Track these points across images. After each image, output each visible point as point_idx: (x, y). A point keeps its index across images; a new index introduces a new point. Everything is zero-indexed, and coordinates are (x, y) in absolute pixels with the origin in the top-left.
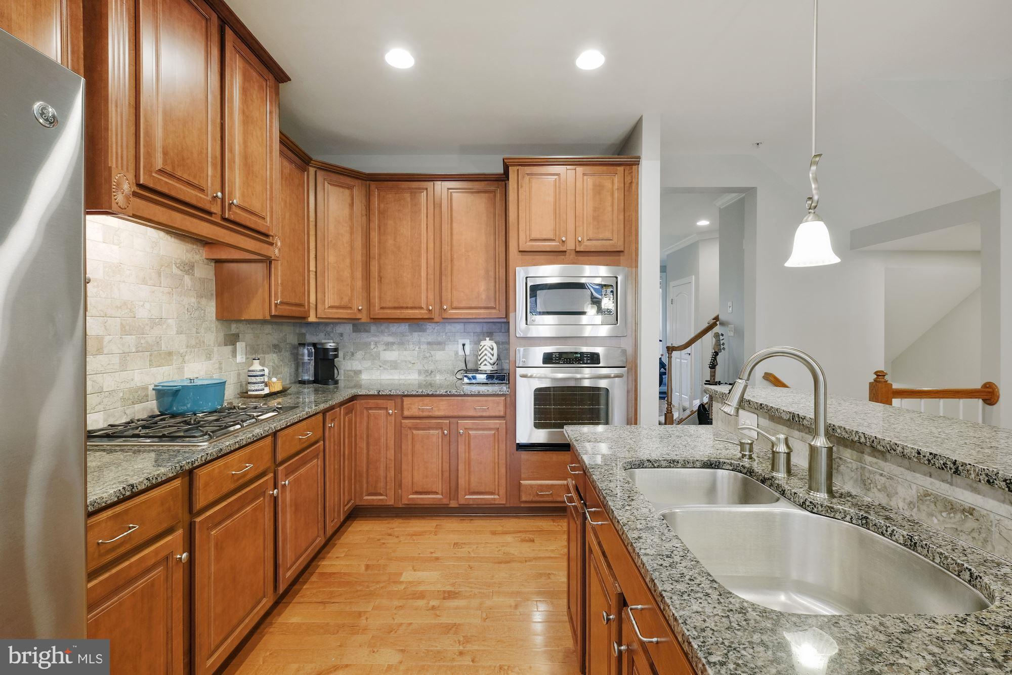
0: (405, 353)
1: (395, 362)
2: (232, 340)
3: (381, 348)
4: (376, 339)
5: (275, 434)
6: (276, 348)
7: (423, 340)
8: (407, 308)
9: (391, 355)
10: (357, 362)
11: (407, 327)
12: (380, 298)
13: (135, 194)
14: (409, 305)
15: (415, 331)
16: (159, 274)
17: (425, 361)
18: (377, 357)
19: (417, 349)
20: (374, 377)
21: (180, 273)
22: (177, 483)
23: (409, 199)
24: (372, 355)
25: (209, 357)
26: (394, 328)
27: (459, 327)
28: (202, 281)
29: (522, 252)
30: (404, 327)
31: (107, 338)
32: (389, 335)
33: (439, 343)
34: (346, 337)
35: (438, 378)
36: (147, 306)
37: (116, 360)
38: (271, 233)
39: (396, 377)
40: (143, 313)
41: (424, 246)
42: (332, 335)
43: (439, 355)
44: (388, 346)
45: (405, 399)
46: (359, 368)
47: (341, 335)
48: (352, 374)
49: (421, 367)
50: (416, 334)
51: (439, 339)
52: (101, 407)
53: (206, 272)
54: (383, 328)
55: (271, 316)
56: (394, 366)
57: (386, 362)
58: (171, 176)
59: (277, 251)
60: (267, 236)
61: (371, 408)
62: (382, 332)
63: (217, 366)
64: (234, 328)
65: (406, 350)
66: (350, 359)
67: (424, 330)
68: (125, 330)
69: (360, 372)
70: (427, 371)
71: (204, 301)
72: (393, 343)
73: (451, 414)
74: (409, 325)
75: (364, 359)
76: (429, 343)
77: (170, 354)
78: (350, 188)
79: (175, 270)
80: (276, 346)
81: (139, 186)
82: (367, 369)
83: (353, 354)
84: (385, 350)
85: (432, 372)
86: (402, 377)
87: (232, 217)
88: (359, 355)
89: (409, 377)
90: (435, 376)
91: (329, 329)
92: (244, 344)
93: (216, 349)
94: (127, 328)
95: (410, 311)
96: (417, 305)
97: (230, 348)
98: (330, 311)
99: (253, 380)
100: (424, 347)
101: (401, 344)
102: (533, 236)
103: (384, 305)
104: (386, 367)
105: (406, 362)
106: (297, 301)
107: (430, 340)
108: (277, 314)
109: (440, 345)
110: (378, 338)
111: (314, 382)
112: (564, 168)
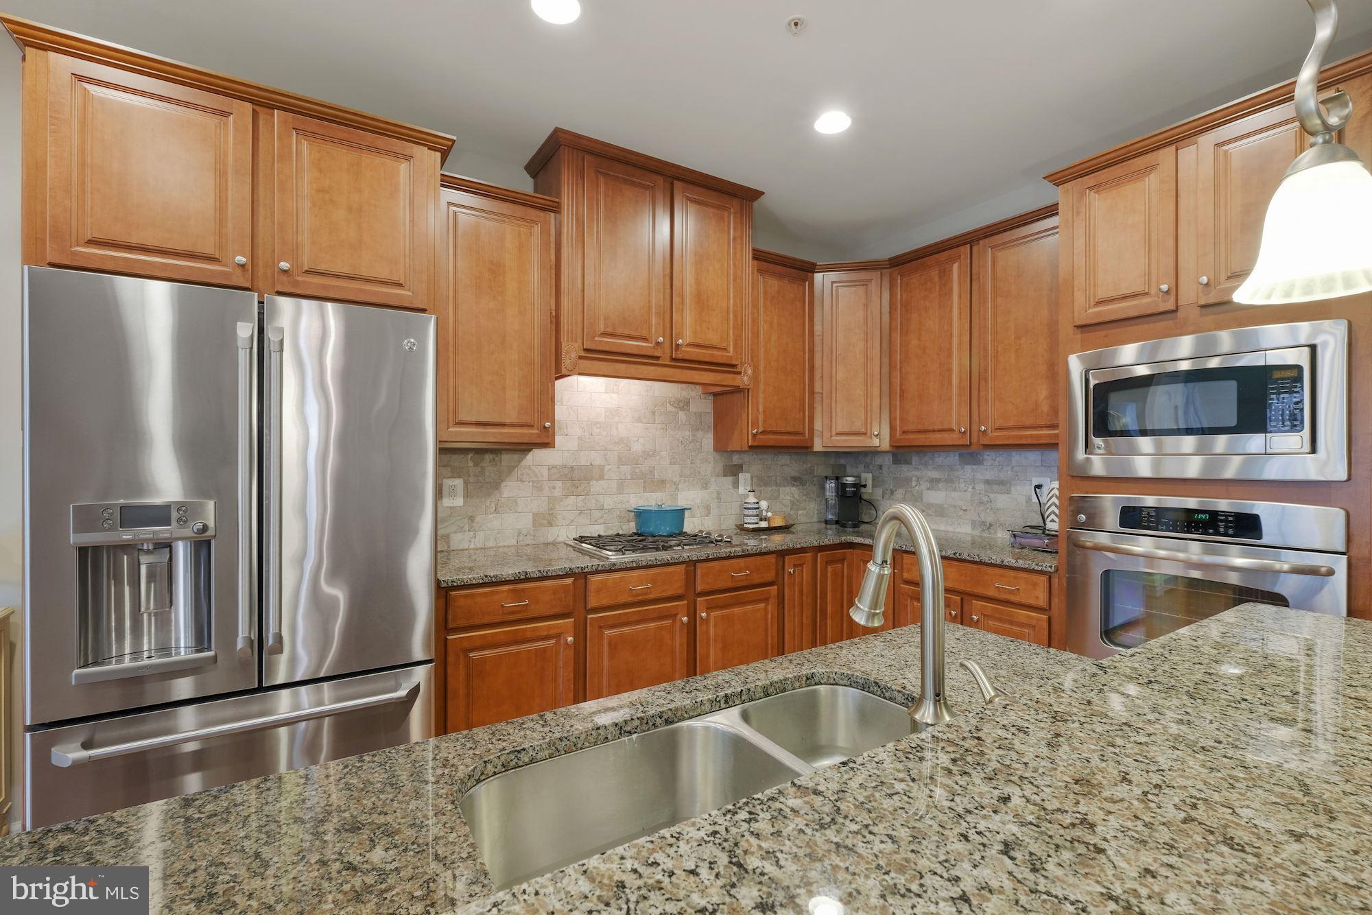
0: (955, 494)
1: (941, 506)
2: (733, 471)
3: (924, 485)
4: (916, 473)
5: (687, 564)
6: (796, 480)
7: (979, 476)
8: (934, 431)
9: (936, 497)
11: (957, 457)
12: (901, 419)
13: (581, 358)
14: (937, 427)
15: (968, 464)
16: (653, 413)
17: (982, 508)
18: (919, 497)
19: (970, 489)
21: (674, 409)
22: (569, 581)
23: (936, 279)
24: (913, 495)
25: (705, 486)
26: (941, 459)
27: (1033, 456)
28: (699, 415)
29: (1081, 326)
30: (953, 458)
31: (607, 468)
32: (934, 468)
33: (1001, 483)
34: (885, 470)
35: (999, 535)
36: (641, 440)
37: (614, 485)
38: (734, 362)
40: (637, 447)
41: (955, 341)
42: (871, 467)
43: (1002, 500)
44: (934, 482)
45: (906, 556)
47: (880, 467)
49: (976, 518)
50: (968, 468)
51: (1002, 476)
52: (601, 521)
53: (704, 406)
54: (926, 458)
55: (750, 447)
56: (941, 511)
57: (930, 505)
58: (613, 335)
59: (745, 378)
60: (734, 366)
62: (926, 464)
63: (715, 495)
64: (736, 459)
65: (955, 490)
66: (889, 499)
67: (980, 463)
68: (621, 462)
70: (983, 523)
71: (700, 434)
72: (938, 480)
73: (962, 588)
75: (904, 500)
76: (987, 482)
77: (663, 482)
78: (865, 284)
79: (669, 408)
80: (795, 479)
81: (586, 350)
83: (892, 492)
84: (928, 489)
85: (991, 525)
86: (950, 529)
87: (680, 356)
88: (899, 493)
89: (958, 530)
90: (996, 532)
91: (868, 459)
92: (748, 476)
93: (713, 479)
94: (624, 460)
95: (938, 435)
96: (946, 427)
97: (730, 479)
98: (841, 438)
100: (980, 487)
101: (949, 481)
102: (1102, 294)
103: (906, 428)
104: (930, 512)
105: (955, 507)
106: (791, 430)
107: (988, 477)
108: (755, 444)
109: (1003, 485)
110: (920, 473)
111: (837, 522)
112: (1173, 148)
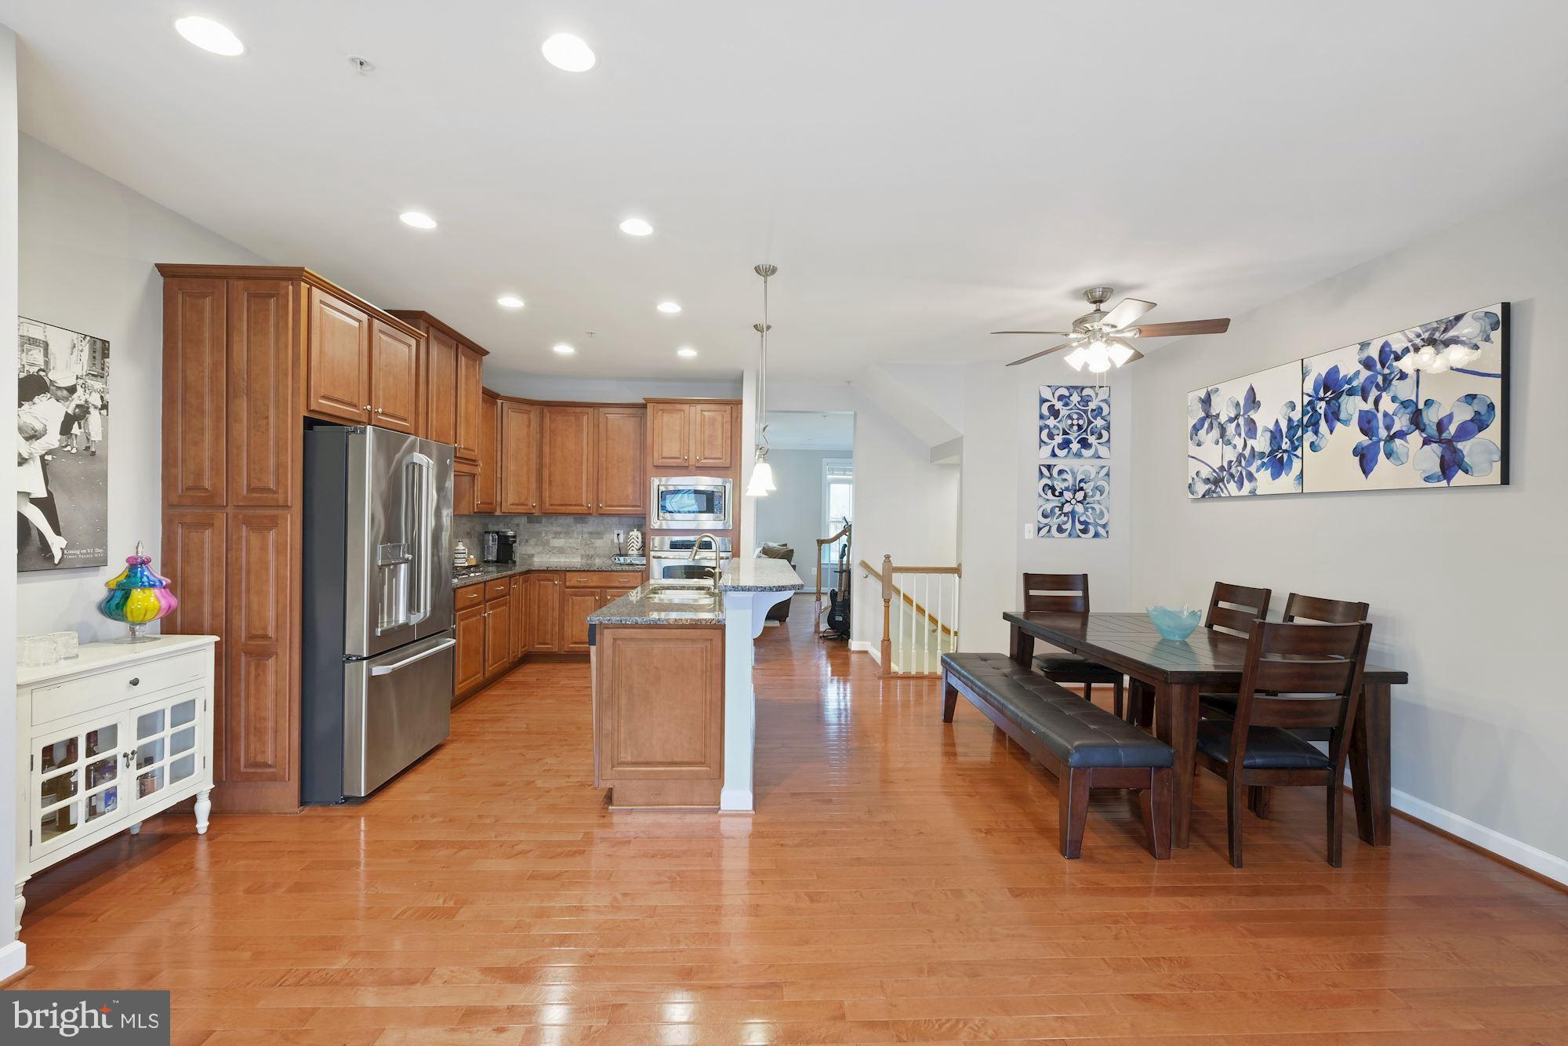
0: (571, 540)
1: (562, 548)
3: (550, 536)
5: (485, 582)
6: (469, 534)
7: (585, 530)
8: (571, 505)
9: (558, 542)
10: (530, 548)
11: (572, 519)
12: (550, 497)
14: (573, 503)
15: (579, 523)
17: (587, 547)
18: (548, 543)
19: (580, 537)
20: (544, 560)
23: (573, 421)
24: (543, 542)
26: (562, 520)
27: (615, 520)
29: (657, 467)
30: (570, 520)
32: (557, 526)
33: (598, 533)
34: (521, 526)
35: (597, 561)
38: (477, 459)
39: (563, 560)
41: (585, 457)
42: (510, 525)
43: (599, 543)
44: (557, 535)
45: (567, 573)
46: (532, 552)
47: (518, 525)
48: (526, 557)
49: (583, 553)
50: (579, 526)
51: (599, 530)
54: (552, 520)
55: (474, 513)
56: (561, 551)
57: (554, 548)
59: (480, 469)
60: (475, 461)
61: (541, 580)
62: (552, 524)
65: (571, 538)
66: (525, 545)
67: (587, 523)
69: (533, 555)
70: (588, 556)
72: (560, 533)
73: (601, 585)
74: (574, 518)
75: (536, 545)
76: (590, 533)
78: (528, 412)
82: (539, 553)
83: (527, 541)
84: (553, 538)
85: (592, 555)
86: (568, 560)
88: (532, 541)
89: (573, 560)
90: (594, 558)
91: (510, 520)
95: (574, 508)
96: (579, 503)
98: (511, 507)
99: (459, 556)
100: (586, 536)
101: (567, 533)
102: (665, 455)
103: (552, 503)
104: (554, 552)
105: (571, 548)
106: (489, 501)
107: (590, 530)
108: (478, 511)
109: (599, 535)
110: (547, 529)
111: (497, 562)
112: (688, 406)
